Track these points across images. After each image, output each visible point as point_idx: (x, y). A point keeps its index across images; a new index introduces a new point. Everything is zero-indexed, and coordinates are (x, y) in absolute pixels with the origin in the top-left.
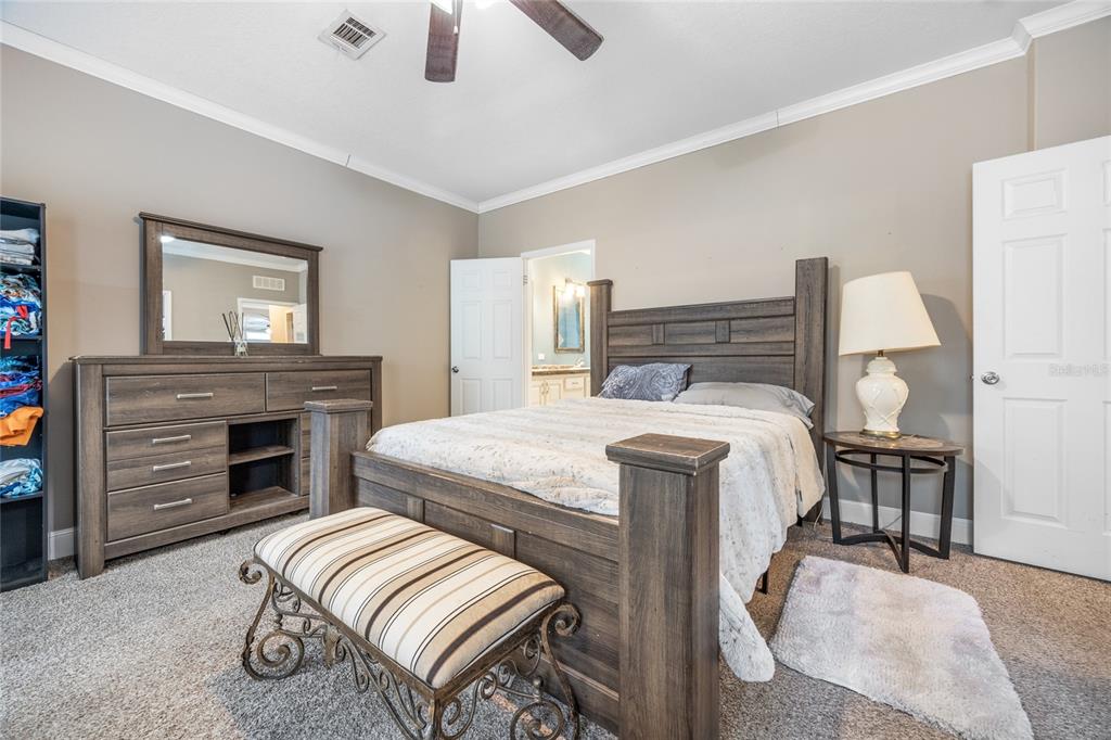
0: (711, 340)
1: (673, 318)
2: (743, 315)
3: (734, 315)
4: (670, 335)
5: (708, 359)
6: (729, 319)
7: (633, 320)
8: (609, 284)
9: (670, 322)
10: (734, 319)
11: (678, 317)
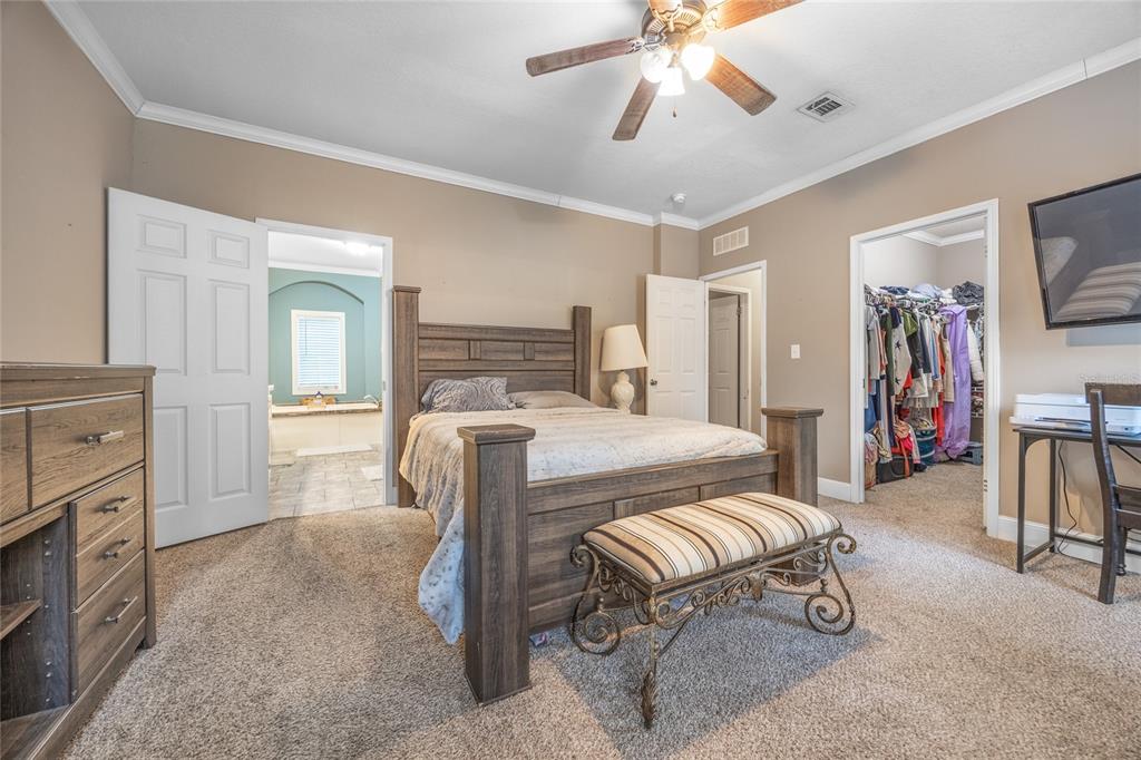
0: (521, 357)
1: (488, 336)
2: (543, 339)
3: (538, 339)
4: (486, 351)
5: (518, 373)
6: (524, 341)
7: (450, 334)
8: (413, 292)
9: (486, 340)
10: (537, 342)
11: (495, 336)
